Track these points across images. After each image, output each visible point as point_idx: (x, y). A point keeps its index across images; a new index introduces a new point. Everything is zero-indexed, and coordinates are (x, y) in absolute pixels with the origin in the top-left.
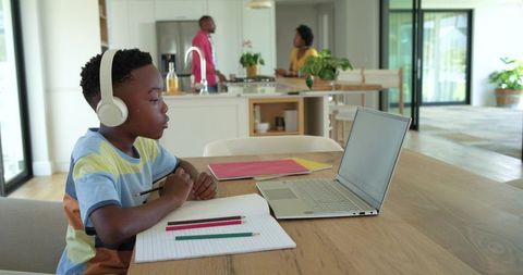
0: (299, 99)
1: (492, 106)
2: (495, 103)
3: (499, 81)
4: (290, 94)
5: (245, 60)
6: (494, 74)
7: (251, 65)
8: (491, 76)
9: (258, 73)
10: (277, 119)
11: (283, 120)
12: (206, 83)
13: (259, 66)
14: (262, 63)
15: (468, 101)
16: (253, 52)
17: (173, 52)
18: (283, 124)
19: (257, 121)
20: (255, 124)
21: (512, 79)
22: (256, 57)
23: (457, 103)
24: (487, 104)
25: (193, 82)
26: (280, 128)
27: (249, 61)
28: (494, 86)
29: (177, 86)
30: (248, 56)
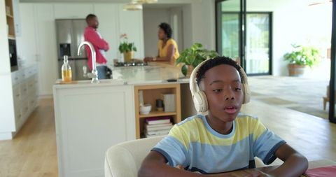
0: (177, 85)
1: (287, 76)
2: (288, 74)
3: (290, 59)
4: (169, 81)
5: (123, 48)
6: (287, 54)
7: (127, 51)
8: (285, 56)
9: (132, 57)
10: (157, 101)
11: (162, 101)
12: (97, 73)
13: (133, 52)
14: (135, 50)
15: (270, 73)
16: (128, 42)
17: (69, 41)
18: (163, 106)
19: (141, 104)
20: (140, 107)
21: (299, 57)
22: (130, 46)
23: (264, 74)
24: (283, 75)
25: (85, 72)
26: (160, 109)
27: (126, 48)
28: (287, 62)
29: (71, 76)
30: (125, 45)
